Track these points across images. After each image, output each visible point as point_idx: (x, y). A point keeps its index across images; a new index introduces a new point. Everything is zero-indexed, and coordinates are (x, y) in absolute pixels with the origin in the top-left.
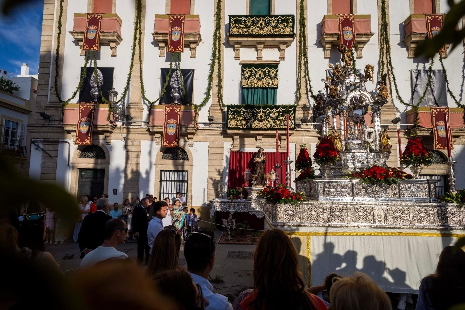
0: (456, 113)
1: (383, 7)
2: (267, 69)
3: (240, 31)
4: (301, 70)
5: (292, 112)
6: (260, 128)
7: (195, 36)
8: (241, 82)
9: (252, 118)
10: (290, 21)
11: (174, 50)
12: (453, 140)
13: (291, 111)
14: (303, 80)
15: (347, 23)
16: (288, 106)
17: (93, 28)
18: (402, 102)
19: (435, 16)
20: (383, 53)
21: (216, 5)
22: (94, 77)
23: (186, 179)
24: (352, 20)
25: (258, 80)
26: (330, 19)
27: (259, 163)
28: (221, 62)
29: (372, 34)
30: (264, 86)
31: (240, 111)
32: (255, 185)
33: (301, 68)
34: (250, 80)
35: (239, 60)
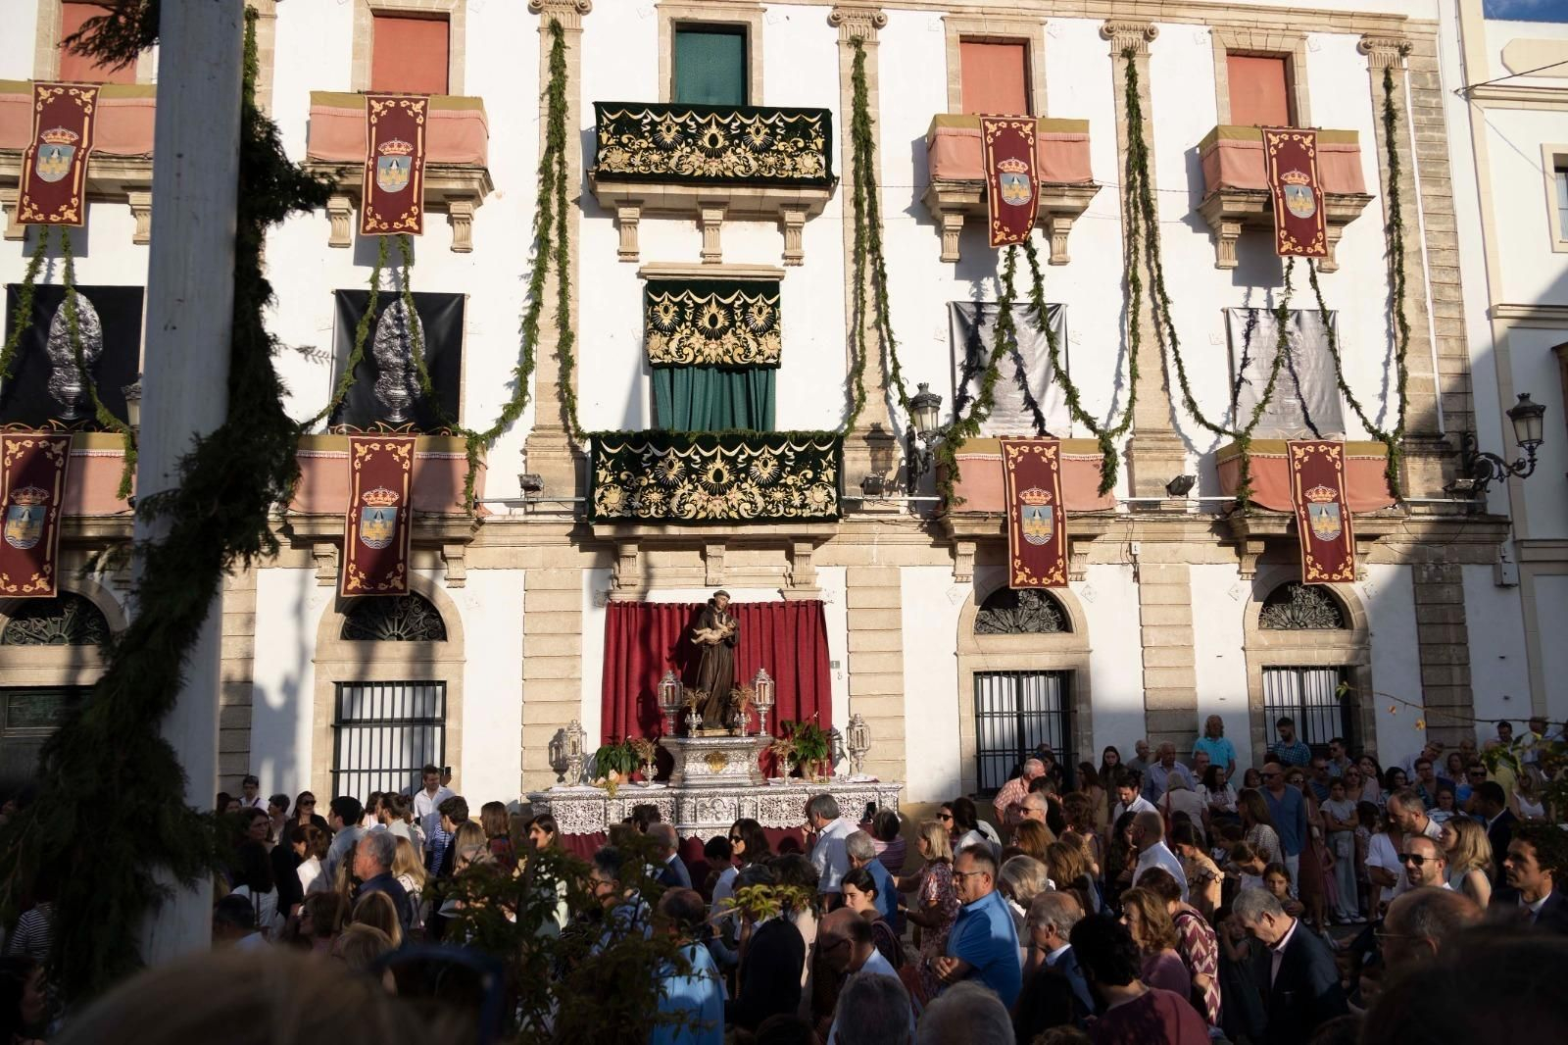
0: (1363, 459)
1: (1131, 92)
2: (738, 299)
3: (637, 160)
4: (864, 302)
5: (830, 457)
6: (715, 518)
7: (467, 176)
8: (646, 343)
9: (686, 482)
10: (816, 131)
11: (385, 226)
12: (1361, 547)
13: (826, 453)
14: (871, 338)
15: (1010, 144)
16: (813, 438)
17: (61, 137)
18: (1200, 419)
19: (1291, 135)
20: (1136, 250)
21: (548, 60)
22: (63, 323)
23: (438, 715)
24: (1027, 136)
25: (706, 338)
26: (952, 130)
27: (712, 646)
28: (570, 270)
29: (1097, 188)
30: (727, 359)
31: (641, 455)
32: (700, 727)
33: (862, 294)
34: (677, 336)
35: (637, 261)
